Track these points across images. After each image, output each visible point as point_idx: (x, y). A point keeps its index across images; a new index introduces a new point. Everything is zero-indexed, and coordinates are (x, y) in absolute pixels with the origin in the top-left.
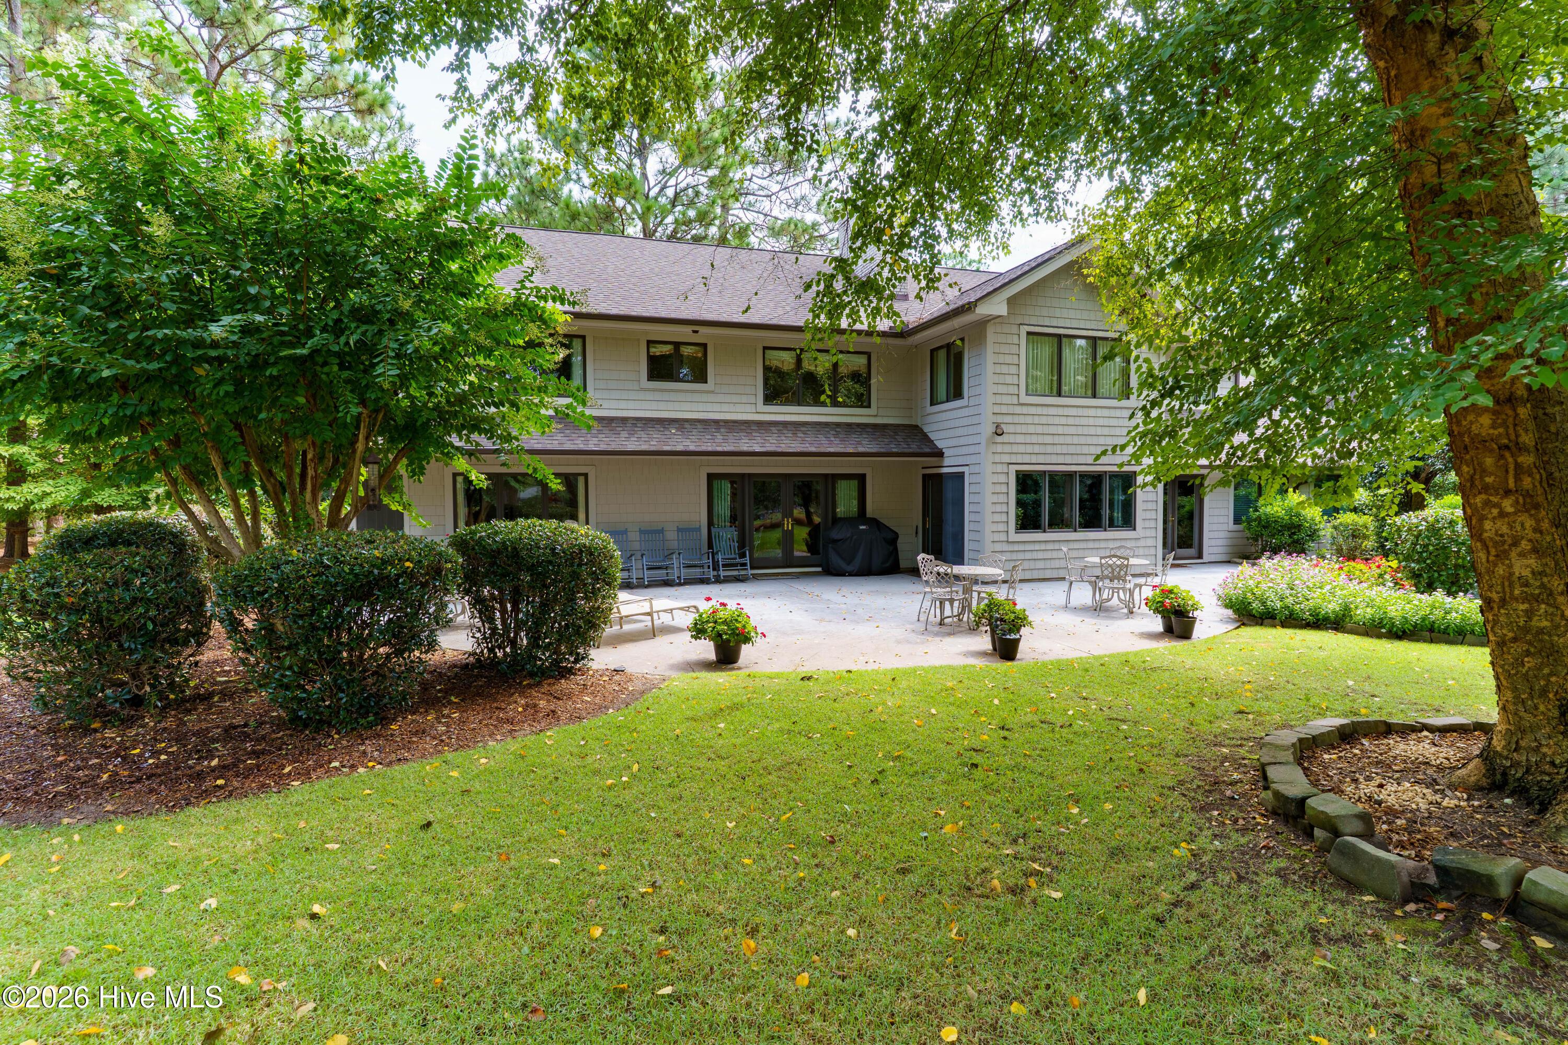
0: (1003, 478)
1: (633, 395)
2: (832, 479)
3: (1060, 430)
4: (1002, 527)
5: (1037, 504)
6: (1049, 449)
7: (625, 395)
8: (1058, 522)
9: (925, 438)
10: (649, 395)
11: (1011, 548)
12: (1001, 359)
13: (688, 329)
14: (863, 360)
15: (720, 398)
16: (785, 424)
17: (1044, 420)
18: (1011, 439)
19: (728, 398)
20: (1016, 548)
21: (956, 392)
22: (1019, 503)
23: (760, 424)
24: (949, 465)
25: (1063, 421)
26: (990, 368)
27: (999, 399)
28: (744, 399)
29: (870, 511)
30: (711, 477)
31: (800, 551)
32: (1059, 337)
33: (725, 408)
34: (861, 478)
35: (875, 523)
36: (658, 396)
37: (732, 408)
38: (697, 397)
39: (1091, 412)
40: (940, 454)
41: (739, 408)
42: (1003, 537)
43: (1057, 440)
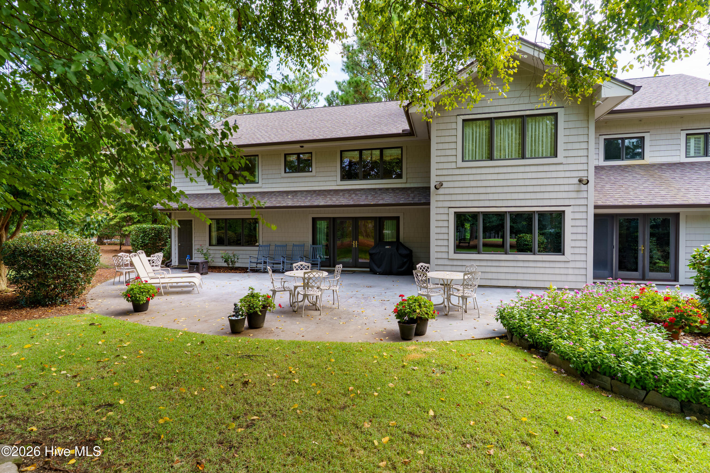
0: (445, 217)
1: (278, 180)
2: (382, 220)
3: (492, 183)
4: (444, 249)
6: (482, 197)
7: (275, 181)
10: (286, 180)
11: (451, 263)
12: (443, 140)
13: (298, 146)
14: (399, 152)
15: (319, 179)
17: (478, 177)
18: (447, 191)
19: (323, 179)
20: (455, 263)
25: (495, 177)
26: (434, 147)
27: (441, 166)
28: (331, 179)
29: (401, 238)
30: (314, 220)
32: (490, 119)
33: (321, 184)
34: (397, 219)
36: (289, 180)
37: (324, 184)
38: (307, 179)
39: (521, 169)
41: (328, 183)
42: (445, 256)
43: (489, 190)
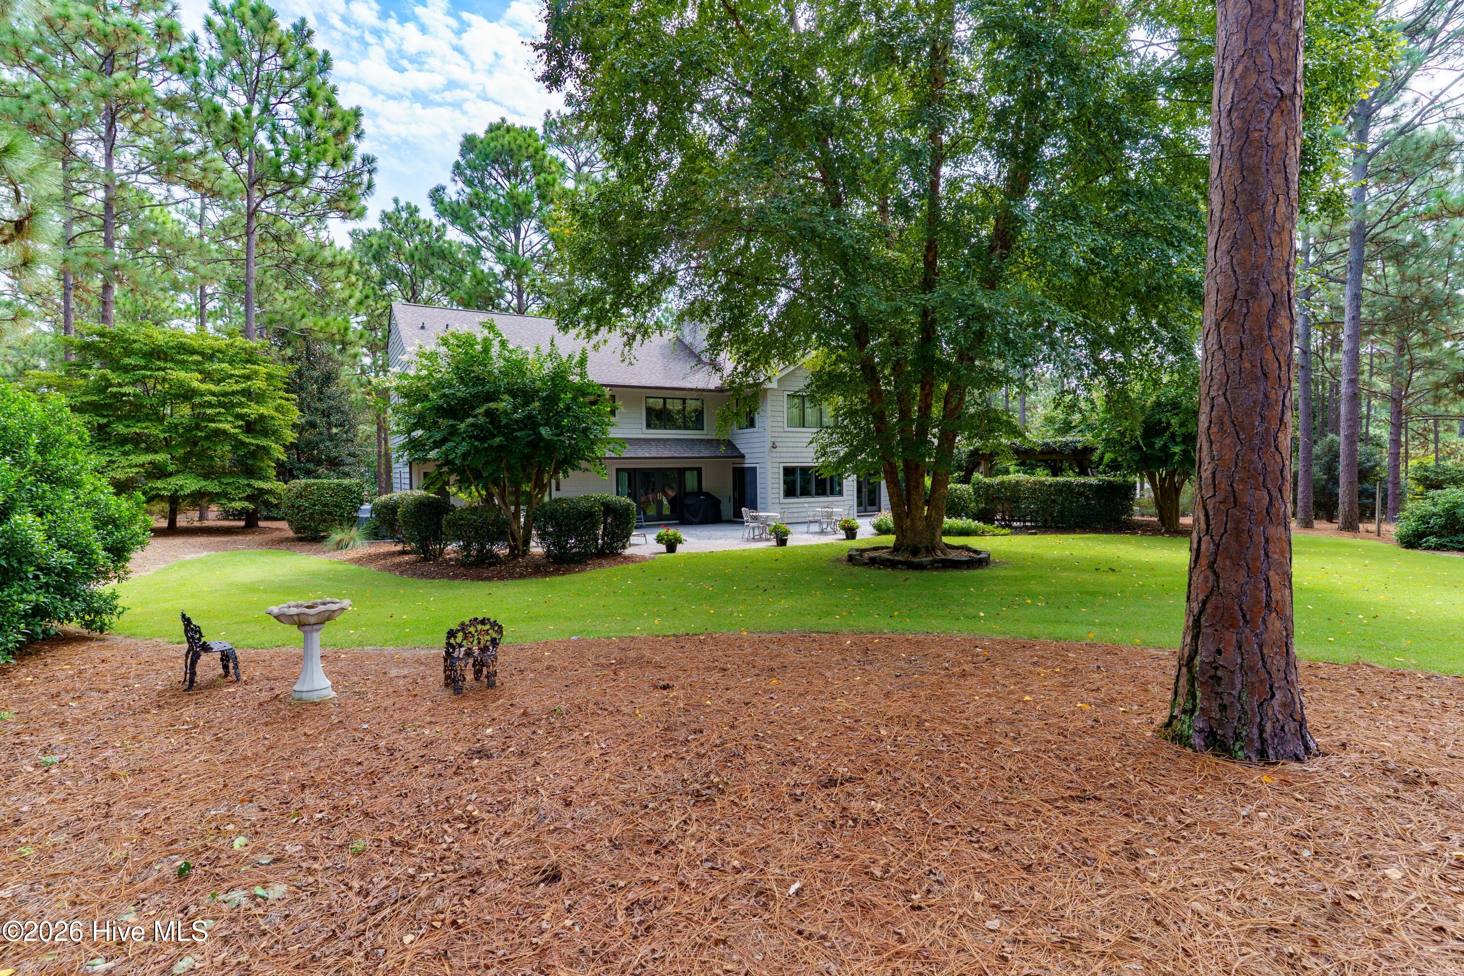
0: (776, 469)
2: (682, 471)
3: (804, 445)
4: (777, 495)
5: (794, 482)
6: (799, 455)
8: (805, 493)
9: (734, 448)
11: (781, 505)
12: (774, 408)
14: (699, 403)
15: (622, 425)
16: (659, 440)
17: (796, 440)
18: (781, 450)
19: (627, 426)
20: (784, 505)
21: (752, 424)
22: (785, 482)
23: (645, 440)
24: (748, 463)
26: (769, 413)
27: (773, 429)
28: (636, 426)
29: (705, 487)
30: (618, 471)
31: (666, 511)
32: (803, 396)
33: (626, 431)
34: (699, 470)
35: (707, 494)
37: (629, 431)
40: (743, 457)
41: (633, 431)
42: (777, 500)
43: (803, 450)
